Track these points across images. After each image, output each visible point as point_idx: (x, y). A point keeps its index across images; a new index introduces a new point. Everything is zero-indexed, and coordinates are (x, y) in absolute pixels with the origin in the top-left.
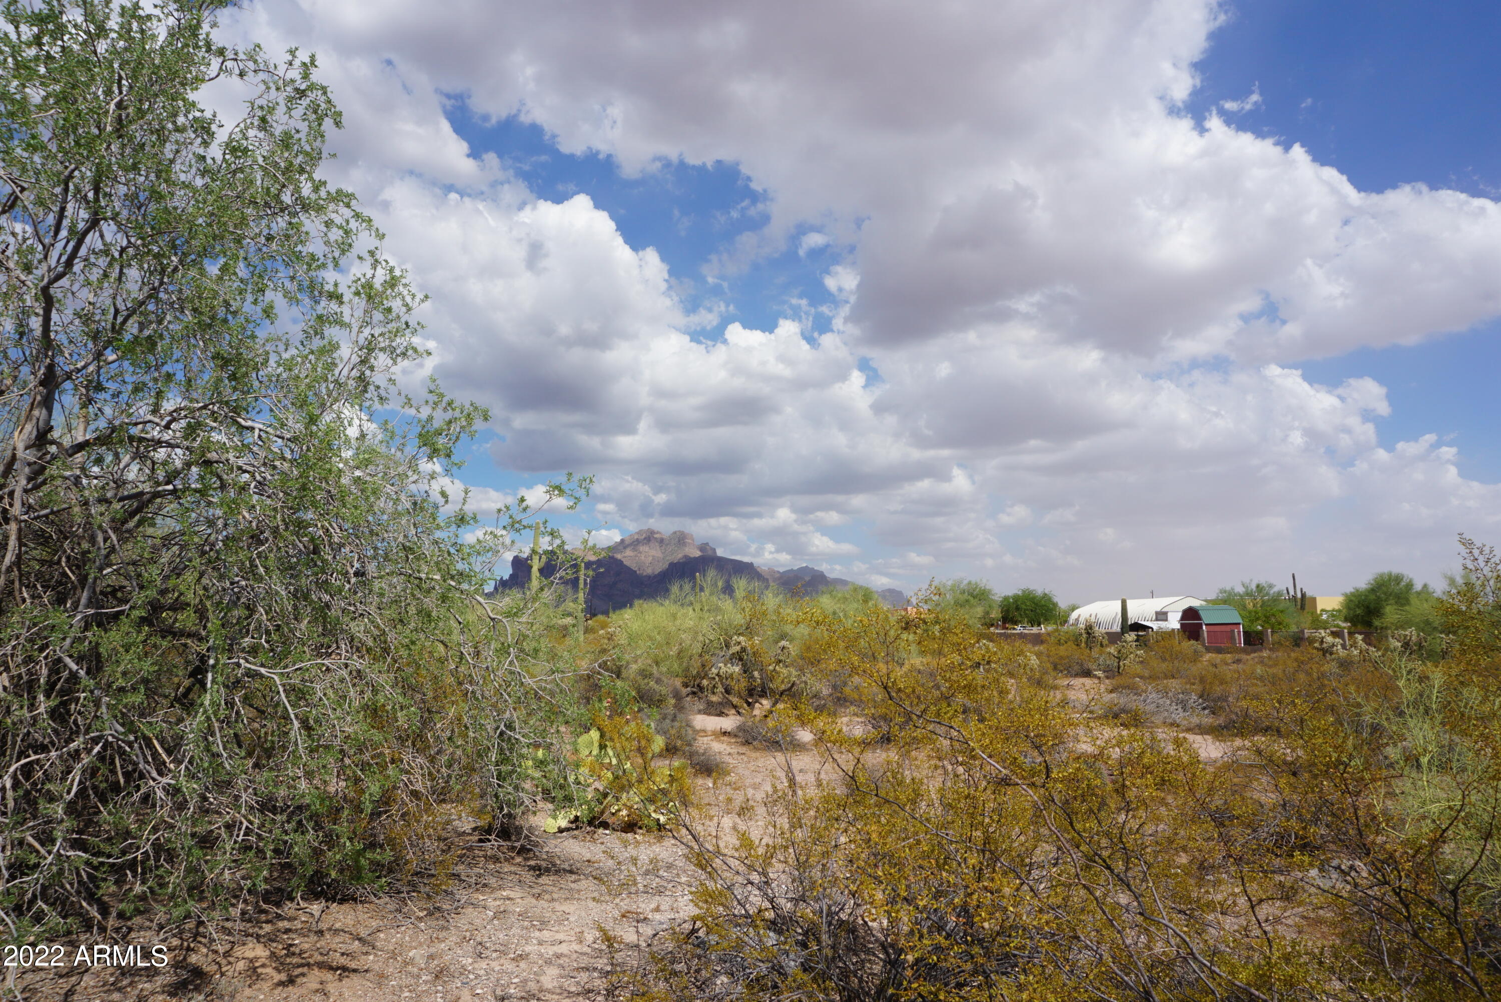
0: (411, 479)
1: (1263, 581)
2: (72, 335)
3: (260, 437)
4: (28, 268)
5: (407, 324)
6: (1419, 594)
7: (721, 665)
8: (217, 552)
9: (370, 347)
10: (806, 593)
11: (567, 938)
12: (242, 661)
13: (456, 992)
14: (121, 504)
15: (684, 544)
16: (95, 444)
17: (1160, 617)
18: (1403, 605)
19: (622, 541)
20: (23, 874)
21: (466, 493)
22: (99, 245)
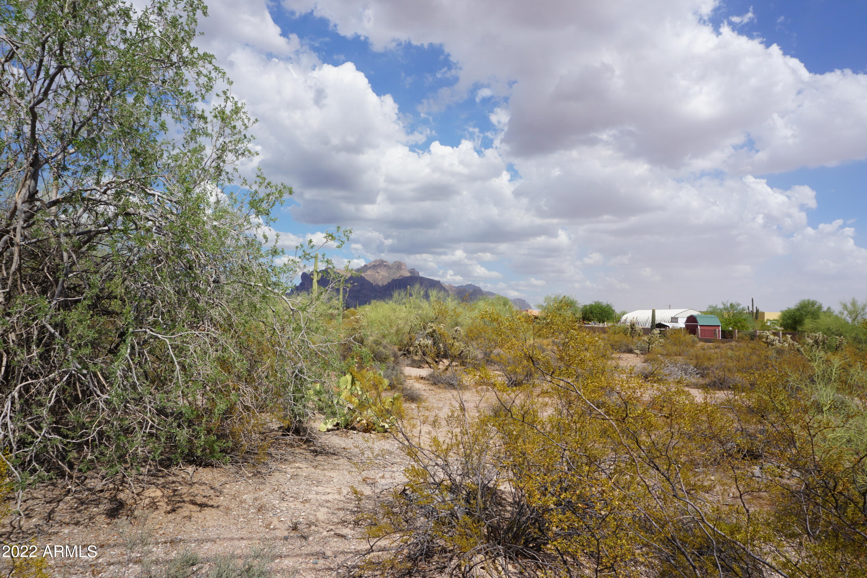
0: (246, 228)
1: (734, 302)
2: (48, 136)
3: (158, 200)
4: (21, 96)
5: (245, 136)
6: (824, 312)
7: (421, 339)
8: (134, 267)
9: (223, 149)
10: (471, 300)
11: (332, 491)
12: (148, 330)
13: (270, 519)
14: (78, 237)
15: (401, 269)
16: (63, 202)
17: (674, 320)
18: (815, 319)
19: (365, 266)
20: (24, 447)
21: (278, 236)
22: (63, 83)
